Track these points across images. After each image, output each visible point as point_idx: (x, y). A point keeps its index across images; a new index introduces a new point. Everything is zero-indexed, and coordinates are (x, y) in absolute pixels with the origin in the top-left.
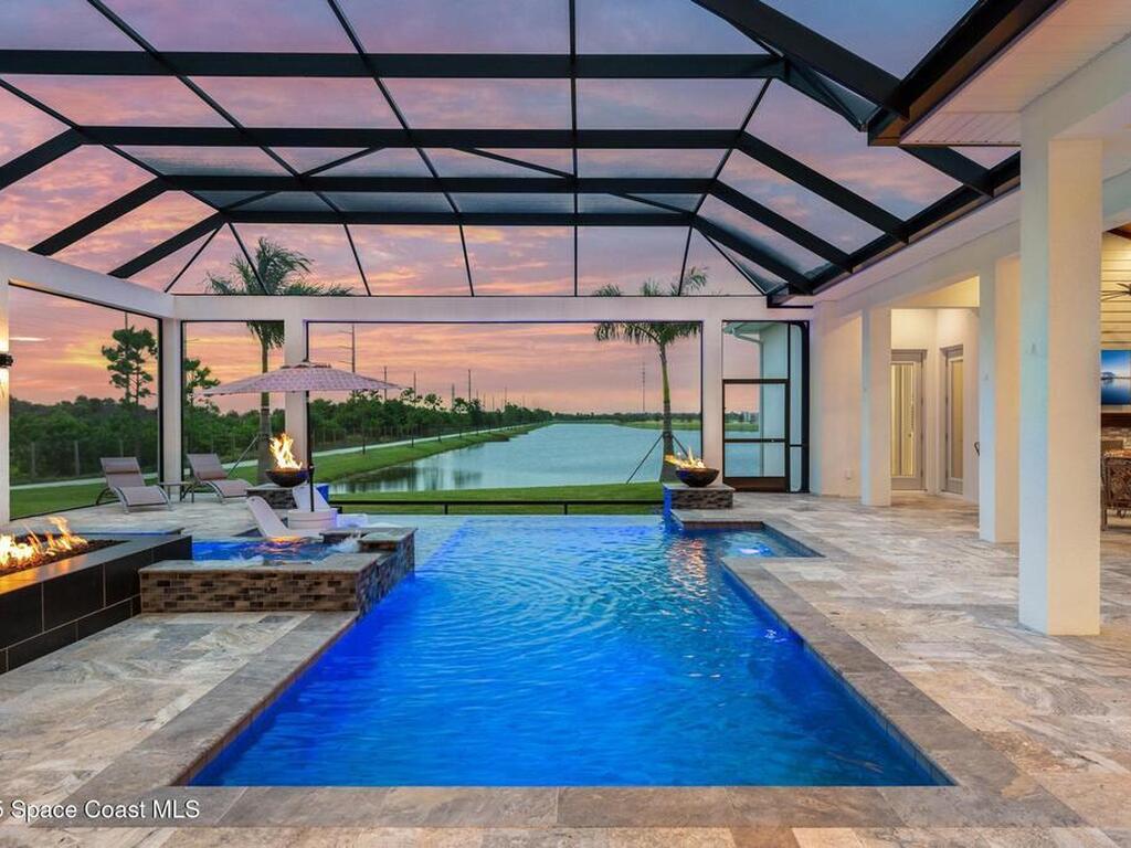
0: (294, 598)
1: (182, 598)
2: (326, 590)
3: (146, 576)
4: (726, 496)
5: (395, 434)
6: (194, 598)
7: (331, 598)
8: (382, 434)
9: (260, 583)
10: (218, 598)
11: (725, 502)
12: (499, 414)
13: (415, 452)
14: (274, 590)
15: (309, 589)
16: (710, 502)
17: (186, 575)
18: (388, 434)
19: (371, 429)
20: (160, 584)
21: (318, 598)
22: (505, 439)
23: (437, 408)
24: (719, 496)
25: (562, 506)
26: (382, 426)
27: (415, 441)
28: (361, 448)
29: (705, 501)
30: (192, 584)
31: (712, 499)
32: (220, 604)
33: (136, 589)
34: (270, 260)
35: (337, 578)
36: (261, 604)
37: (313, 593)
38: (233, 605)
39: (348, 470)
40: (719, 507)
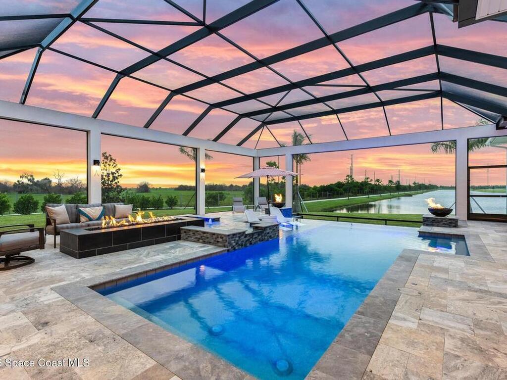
0: (212, 241)
1: (189, 237)
2: (220, 240)
3: (182, 229)
4: (454, 222)
5: (363, 193)
6: (191, 237)
7: (221, 243)
8: (358, 193)
9: (205, 235)
10: (196, 238)
11: (453, 225)
12: (410, 186)
13: (369, 199)
14: (208, 238)
15: (216, 239)
16: (444, 224)
17: (190, 230)
18: (361, 193)
19: (354, 191)
20: (185, 232)
21: (218, 242)
22: (410, 195)
23: (380, 184)
24: (450, 221)
25: (384, 221)
26: (358, 190)
27: (370, 196)
28: (347, 198)
29: (442, 223)
30: (191, 233)
31: (446, 223)
32: (196, 240)
33: (180, 233)
34: (297, 136)
35: (223, 236)
36: (205, 241)
37: (216, 240)
38: (199, 241)
39: (341, 205)
40: (450, 227)
